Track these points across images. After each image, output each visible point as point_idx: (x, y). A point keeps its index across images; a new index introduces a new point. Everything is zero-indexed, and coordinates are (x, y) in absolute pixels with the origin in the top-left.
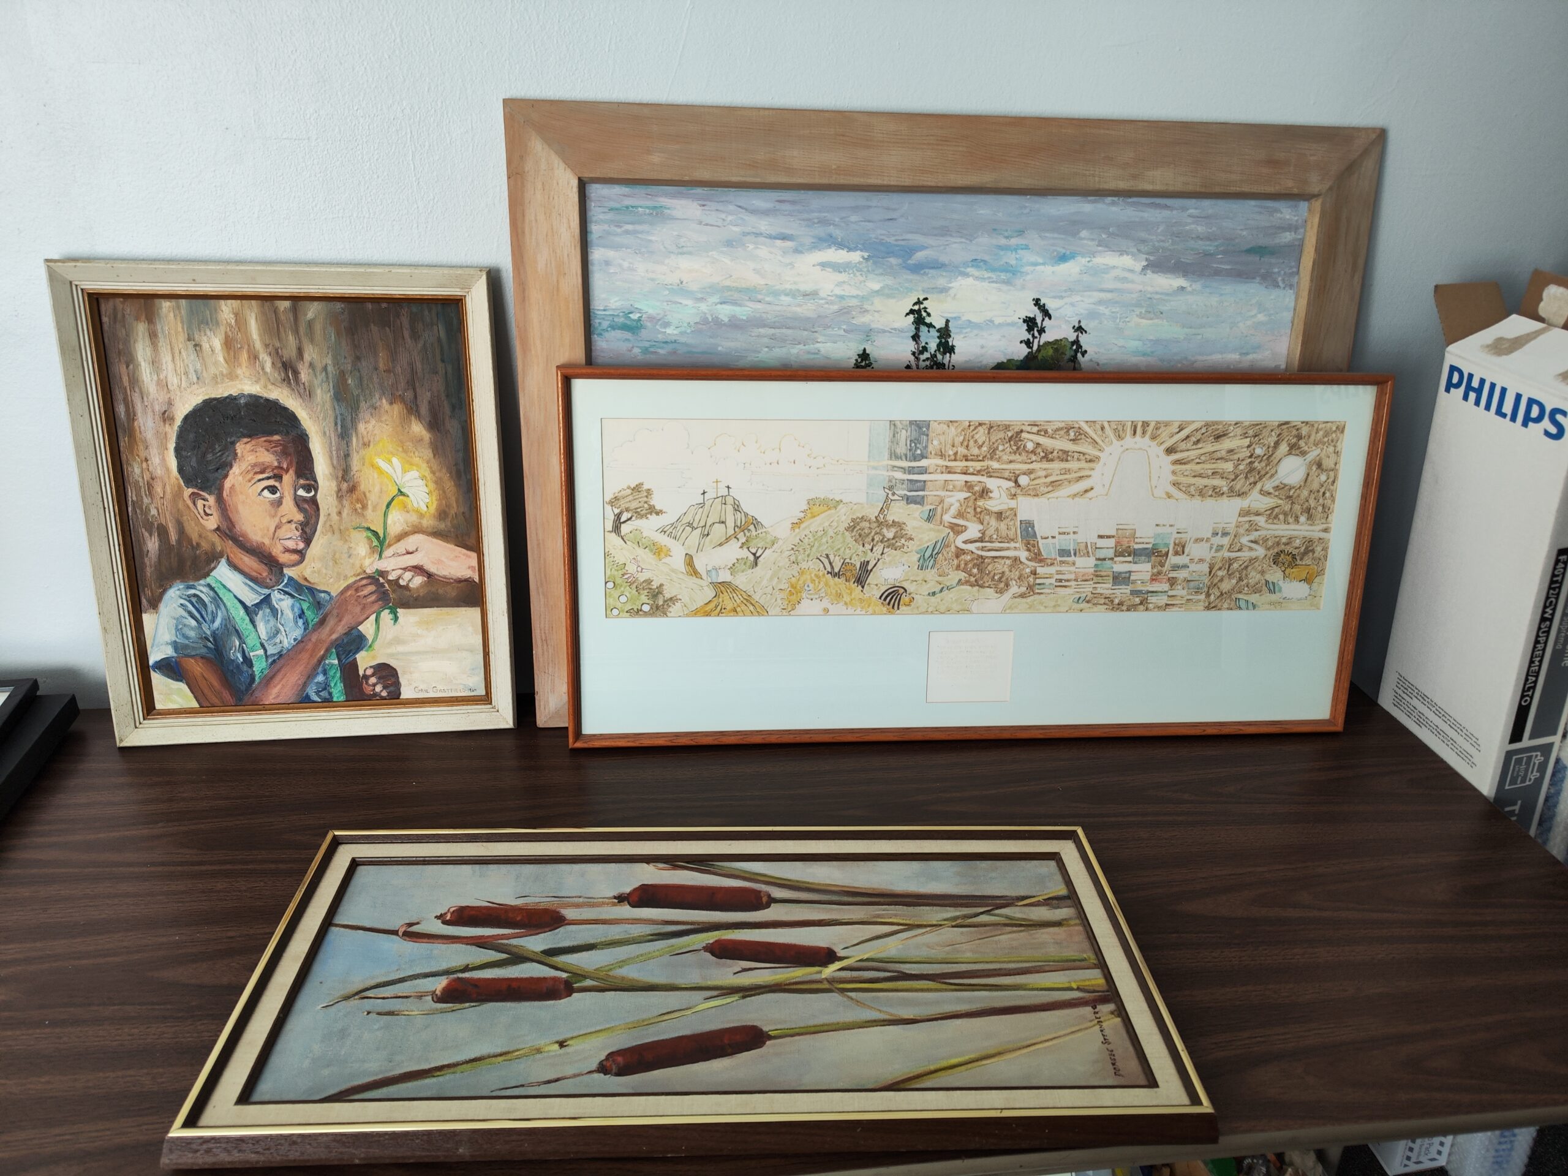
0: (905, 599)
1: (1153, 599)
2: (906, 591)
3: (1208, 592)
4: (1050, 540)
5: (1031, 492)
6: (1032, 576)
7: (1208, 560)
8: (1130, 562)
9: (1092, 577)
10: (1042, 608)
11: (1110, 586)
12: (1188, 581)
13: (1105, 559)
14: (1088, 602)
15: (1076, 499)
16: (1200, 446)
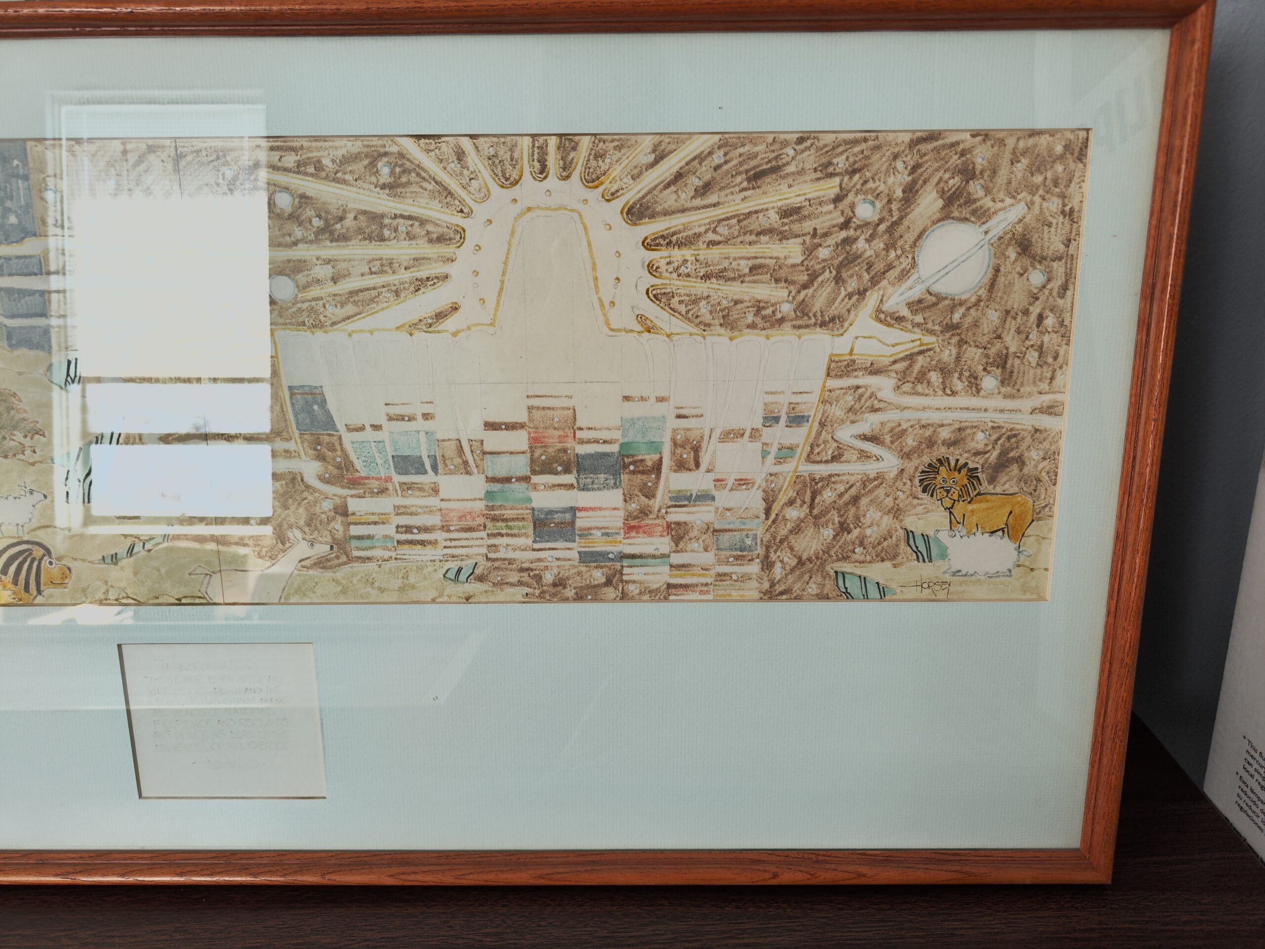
0: (49, 569)
1: (633, 573)
2: (48, 552)
3: (767, 556)
4: (369, 434)
5: (304, 317)
6: (339, 519)
7: (759, 480)
8: (571, 487)
9: (480, 520)
10: (374, 592)
11: (529, 542)
12: (715, 531)
13: (508, 480)
14: (481, 579)
15: (418, 335)
16: (713, 198)
